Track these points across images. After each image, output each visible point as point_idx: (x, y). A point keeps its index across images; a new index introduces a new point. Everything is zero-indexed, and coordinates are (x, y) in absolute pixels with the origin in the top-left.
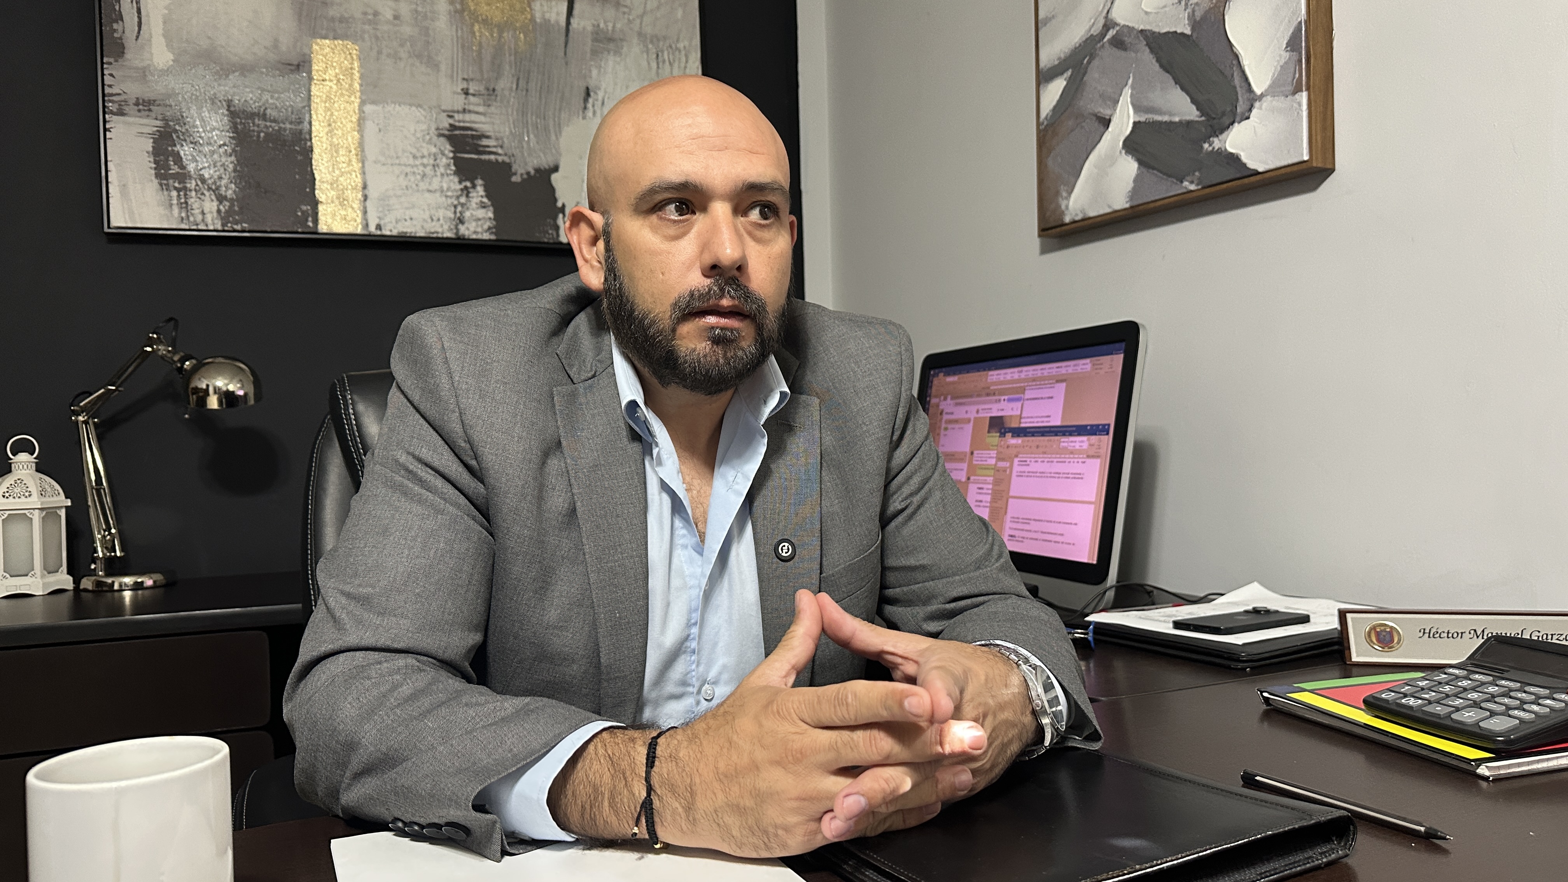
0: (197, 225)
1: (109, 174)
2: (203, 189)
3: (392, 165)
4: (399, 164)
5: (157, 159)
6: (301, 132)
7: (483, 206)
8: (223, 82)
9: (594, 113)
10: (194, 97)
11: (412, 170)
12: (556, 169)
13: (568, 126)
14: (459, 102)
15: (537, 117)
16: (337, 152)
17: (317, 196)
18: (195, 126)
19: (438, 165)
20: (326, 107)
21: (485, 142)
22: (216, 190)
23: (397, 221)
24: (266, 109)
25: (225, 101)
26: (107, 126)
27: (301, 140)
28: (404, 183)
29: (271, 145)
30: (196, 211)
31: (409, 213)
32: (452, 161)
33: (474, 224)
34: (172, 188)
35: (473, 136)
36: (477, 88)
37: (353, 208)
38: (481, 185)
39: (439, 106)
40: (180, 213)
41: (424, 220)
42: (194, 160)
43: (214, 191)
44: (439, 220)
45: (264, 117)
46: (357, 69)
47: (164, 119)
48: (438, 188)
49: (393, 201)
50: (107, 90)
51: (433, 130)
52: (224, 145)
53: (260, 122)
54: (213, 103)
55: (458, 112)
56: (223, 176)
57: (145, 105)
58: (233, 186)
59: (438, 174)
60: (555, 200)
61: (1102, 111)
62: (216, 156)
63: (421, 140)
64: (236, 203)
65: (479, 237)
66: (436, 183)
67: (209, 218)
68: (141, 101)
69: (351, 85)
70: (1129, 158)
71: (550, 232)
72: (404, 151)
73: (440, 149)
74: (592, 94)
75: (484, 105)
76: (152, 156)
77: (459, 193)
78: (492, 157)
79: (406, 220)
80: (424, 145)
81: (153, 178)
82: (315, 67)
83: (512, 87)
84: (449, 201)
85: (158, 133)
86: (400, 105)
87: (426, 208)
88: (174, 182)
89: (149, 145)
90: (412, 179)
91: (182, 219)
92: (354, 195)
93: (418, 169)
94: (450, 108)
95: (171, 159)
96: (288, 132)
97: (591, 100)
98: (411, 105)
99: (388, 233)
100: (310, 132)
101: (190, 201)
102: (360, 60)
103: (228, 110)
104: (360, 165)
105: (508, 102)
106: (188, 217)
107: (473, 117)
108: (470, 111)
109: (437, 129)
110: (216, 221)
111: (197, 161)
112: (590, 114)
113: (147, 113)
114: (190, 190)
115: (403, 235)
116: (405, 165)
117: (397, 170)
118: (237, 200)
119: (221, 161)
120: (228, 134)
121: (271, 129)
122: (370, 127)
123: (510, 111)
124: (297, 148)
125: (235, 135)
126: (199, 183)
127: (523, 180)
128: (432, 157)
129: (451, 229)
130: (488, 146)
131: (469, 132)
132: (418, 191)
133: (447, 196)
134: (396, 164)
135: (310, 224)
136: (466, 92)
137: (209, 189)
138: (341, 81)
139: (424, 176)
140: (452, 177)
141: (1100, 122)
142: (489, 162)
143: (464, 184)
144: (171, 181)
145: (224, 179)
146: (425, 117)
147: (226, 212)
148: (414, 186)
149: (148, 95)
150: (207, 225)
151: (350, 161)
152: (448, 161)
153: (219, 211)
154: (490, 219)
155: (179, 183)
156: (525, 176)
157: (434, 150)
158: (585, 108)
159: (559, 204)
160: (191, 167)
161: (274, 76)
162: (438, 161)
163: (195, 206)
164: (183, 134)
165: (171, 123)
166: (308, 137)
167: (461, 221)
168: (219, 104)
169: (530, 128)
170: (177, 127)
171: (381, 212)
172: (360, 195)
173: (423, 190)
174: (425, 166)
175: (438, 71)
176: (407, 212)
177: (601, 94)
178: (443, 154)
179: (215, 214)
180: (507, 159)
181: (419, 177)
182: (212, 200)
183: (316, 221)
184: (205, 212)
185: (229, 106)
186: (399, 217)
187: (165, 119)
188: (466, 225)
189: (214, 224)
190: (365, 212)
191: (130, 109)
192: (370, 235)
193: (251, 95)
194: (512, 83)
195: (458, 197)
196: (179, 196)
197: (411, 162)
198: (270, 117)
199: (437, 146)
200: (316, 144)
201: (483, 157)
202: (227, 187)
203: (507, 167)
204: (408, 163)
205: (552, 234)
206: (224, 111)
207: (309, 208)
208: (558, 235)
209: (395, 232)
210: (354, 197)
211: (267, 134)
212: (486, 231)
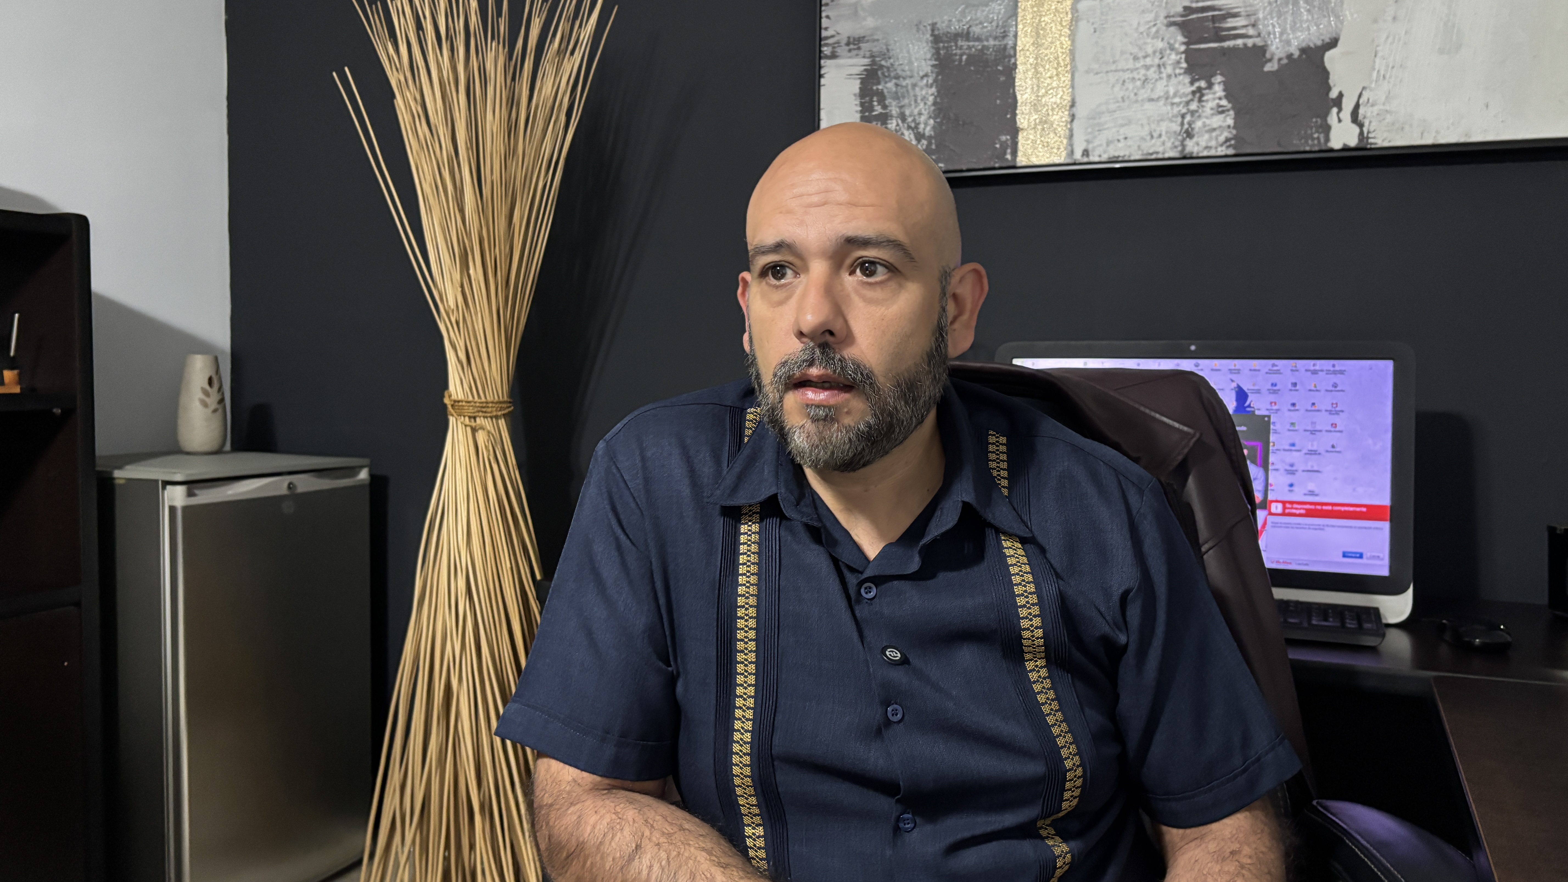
2: (902, 129)
3: (1107, 72)
4: (1116, 71)
5: (863, 101)
6: (1005, 48)
7: (1220, 111)
10: (901, 26)
11: (1131, 76)
12: (1333, 44)
16: (1042, 65)
17: (1018, 122)
18: (900, 59)
19: (1165, 65)
20: (1034, 12)
21: (1231, 23)
23: (1109, 143)
24: (970, 26)
25: (929, 25)
26: (822, 72)
27: (1005, 57)
28: (1122, 94)
29: (972, 68)
31: (1124, 131)
32: (1183, 56)
33: (1206, 136)
35: (1214, 18)
37: (1057, 133)
38: (1220, 83)
41: (1143, 139)
42: (896, 97)
43: (913, 129)
44: (1160, 136)
45: (967, 36)
47: (871, 56)
50: (824, 34)
51: (1162, 20)
52: (926, 75)
54: (918, 30)
56: (923, 111)
57: (855, 43)
58: (932, 121)
59: (1164, 75)
60: (1329, 89)
63: (1145, 34)
64: (933, 141)
65: (1212, 153)
66: (1160, 88)
68: (852, 40)
71: (1316, 135)
73: (1168, 43)
76: (858, 98)
77: (1190, 97)
78: (1240, 42)
79: (1119, 141)
80: (1149, 40)
84: (1176, 110)
85: (865, 73)
87: (1145, 122)
89: (855, 86)
90: (1131, 86)
92: (1062, 116)
93: (1138, 73)
95: (875, 99)
96: (991, 50)
99: (1096, 159)
100: (1015, 46)
103: (932, 36)
104: (1069, 77)
109: (1168, 16)
111: (899, 98)
113: (855, 52)
115: (1114, 160)
116: (1123, 71)
117: (1112, 78)
118: (936, 137)
119: (922, 94)
120: (930, 63)
121: (973, 50)
122: (1084, 28)
124: (1000, 68)
125: (937, 63)
126: (900, 122)
127: (1282, 68)
128: (1158, 54)
129: (1176, 147)
130: (1234, 28)
131: (1210, 14)
132: (1137, 101)
133: (1173, 104)
134: (1111, 71)
135: (1009, 157)
137: (909, 127)
139: (1146, 80)
140: (1181, 77)
142: (1235, 49)
143: (1197, 84)
145: (924, 114)
148: (1132, 95)
149: (859, 32)
151: (1058, 74)
152: (1178, 57)
154: (1229, 127)
156: (1285, 61)
159: (1334, 94)
160: (893, 106)
162: (1165, 59)
164: (888, 68)
165: (877, 59)
166: (1012, 52)
167: (1189, 134)
168: (923, 30)
170: (883, 63)
171: (1090, 133)
172: (1066, 116)
173: (1142, 100)
174: (1147, 68)
176: (1122, 131)
178: (1172, 48)
180: (1259, 42)
181: (1138, 83)
183: (1015, 153)
185: (933, 30)
186: (1110, 139)
188: (1195, 139)
190: (1071, 137)
192: (1074, 164)
193: (955, 14)
195: (1187, 103)
197: (1131, 65)
198: (974, 35)
199: (1166, 39)
200: (1020, 59)
201: (1227, 44)
202: (926, 124)
203: (1260, 52)
204: (1127, 67)
205: (1318, 138)
206: (928, 36)
207: (1008, 137)
208: (1327, 139)
209: (1105, 158)
210: (1060, 118)
211: (970, 56)
212: (1222, 145)
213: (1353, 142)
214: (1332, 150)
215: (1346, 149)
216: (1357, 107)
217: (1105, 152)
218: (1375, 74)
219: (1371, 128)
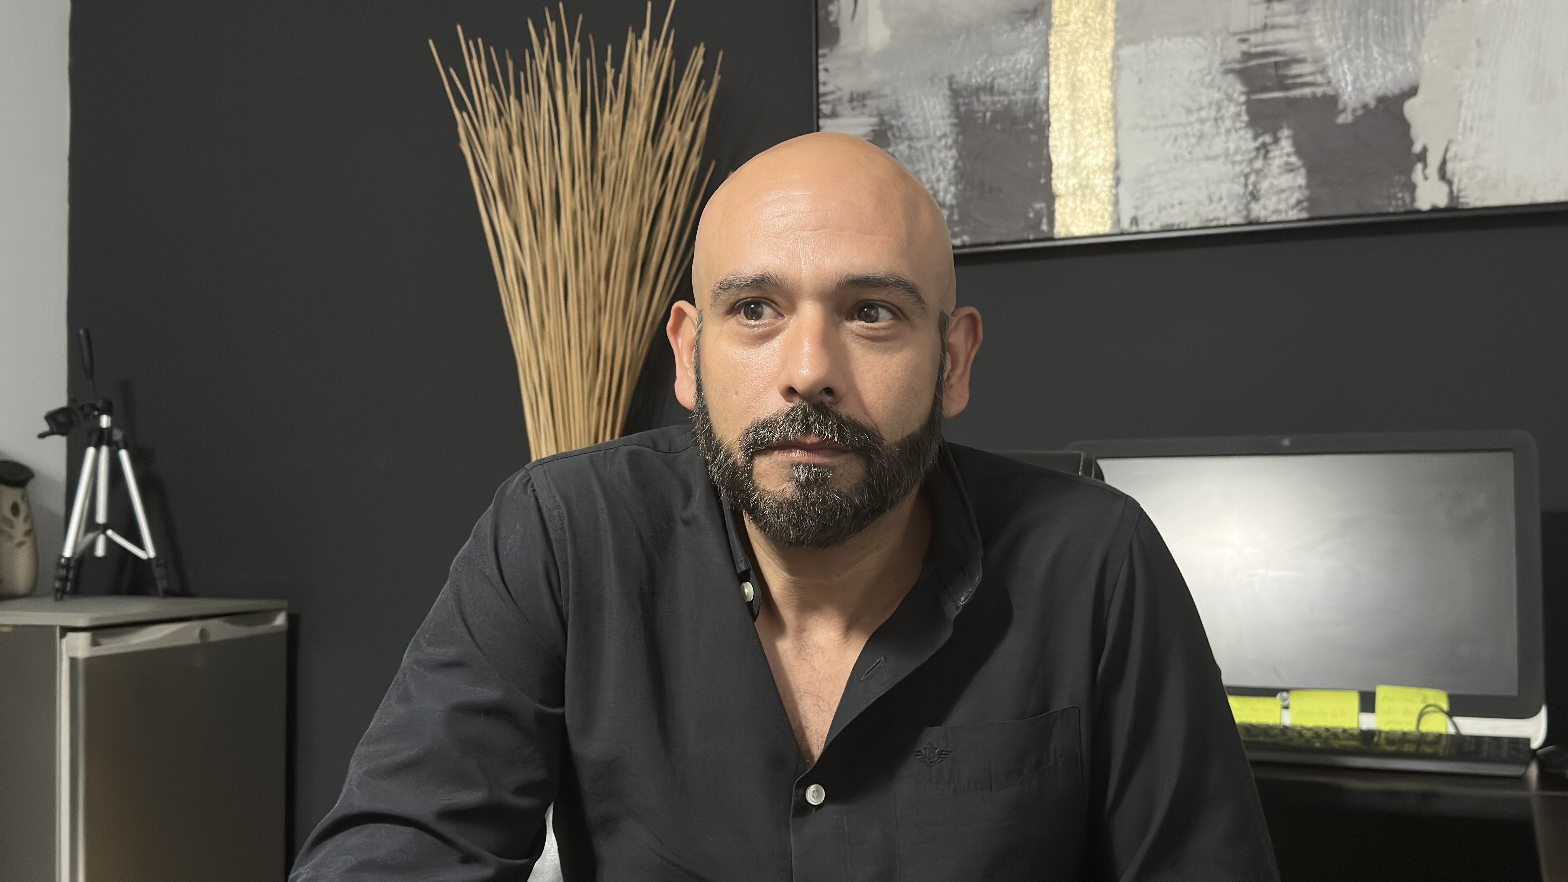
3: (1156, 128)
4: (1166, 126)
6: (1036, 103)
7: (1289, 169)
8: (945, 51)
11: (1184, 131)
12: (1413, 92)
13: (1436, 18)
14: (1257, 15)
15: (1382, 15)
16: (1080, 121)
17: (1056, 187)
18: (913, 117)
19: (1222, 118)
20: (1068, 61)
21: (1296, 70)
23: (1161, 209)
24: (994, 79)
25: (946, 78)
27: (1035, 113)
28: (1172, 153)
29: (998, 126)
31: (1178, 195)
32: (1244, 108)
33: (1275, 199)
35: (1276, 65)
37: (1100, 199)
38: (1287, 137)
39: (1226, 29)
41: (1200, 203)
44: (1220, 199)
45: (991, 90)
47: (878, 115)
48: (1221, 151)
49: (1155, 181)
50: (822, 90)
51: (1216, 68)
52: (945, 136)
53: (984, 98)
54: (933, 83)
55: (1256, 31)
56: (942, 177)
57: (859, 99)
58: (953, 188)
59: (1222, 130)
60: (1411, 142)
62: (935, 152)
63: (1198, 83)
65: (1282, 217)
66: (1218, 145)
69: (1102, 24)
71: (1400, 195)
72: (1173, 105)
73: (1226, 94)
75: (1297, 13)
77: (1253, 154)
78: (1307, 91)
79: (1172, 206)
80: (1203, 90)
82: (1056, 9)
84: (1238, 169)
85: (872, 133)
86: (1170, 39)
87: (1202, 184)
90: (1184, 144)
92: (1102, 180)
93: (1192, 128)
94: (1242, 28)
96: (1019, 105)
98: (1185, 35)
99: (1148, 228)
100: (1047, 100)
103: (949, 90)
104: (1112, 135)
107: (1280, 34)
109: (1223, 63)
113: (861, 110)
115: (1169, 228)
116: (1175, 125)
117: (1162, 134)
118: (959, 205)
119: (941, 157)
120: (949, 121)
121: (999, 105)
122: (1127, 78)
123: (1338, 12)
124: (1031, 126)
125: (956, 120)
127: (1357, 120)
128: (1214, 106)
129: (1239, 212)
130: (1300, 76)
131: (1272, 59)
132: (1192, 160)
133: (1234, 163)
134: (1161, 126)
135: (1044, 227)
138: (1089, 21)
139: (1201, 136)
140: (1242, 133)
142: (1302, 99)
143: (1261, 140)
145: (942, 181)
146: (1206, 48)
148: (1186, 153)
149: (862, 88)
151: (1099, 132)
152: (1238, 109)
154: (1300, 187)
156: (1360, 112)
157: (1217, 95)
159: (1417, 148)
161: (1005, 32)
162: (1223, 111)
164: (899, 128)
165: (886, 118)
166: (1044, 108)
167: (1254, 196)
168: (939, 83)
169: (1371, 35)
170: (893, 122)
171: (1139, 198)
172: (1110, 179)
173: (1199, 159)
174: (1202, 121)
176: (1176, 194)
178: (1230, 99)
180: (1330, 91)
181: (1193, 140)
183: (1051, 222)
185: (950, 84)
186: (1163, 203)
188: (1262, 202)
191: (844, 108)
192: (1122, 234)
193: (976, 64)
195: (1251, 161)
197: (1183, 119)
198: (998, 89)
199: (1222, 89)
200: (1054, 115)
201: (1293, 93)
202: (946, 191)
203: (1331, 102)
204: (1179, 122)
205: (1403, 199)
206: (945, 91)
207: (1043, 205)
208: (1413, 199)
209: (1157, 226)
210: (1103, 183)
211: (995, 113)
212: (1293, 208)
213: (1442, 202)
214: (1419, 212)
215: (1435, 210)
216: (1444, 163)
217: (1157, 220)
218: (1461, 125)
219: (1462, 186)
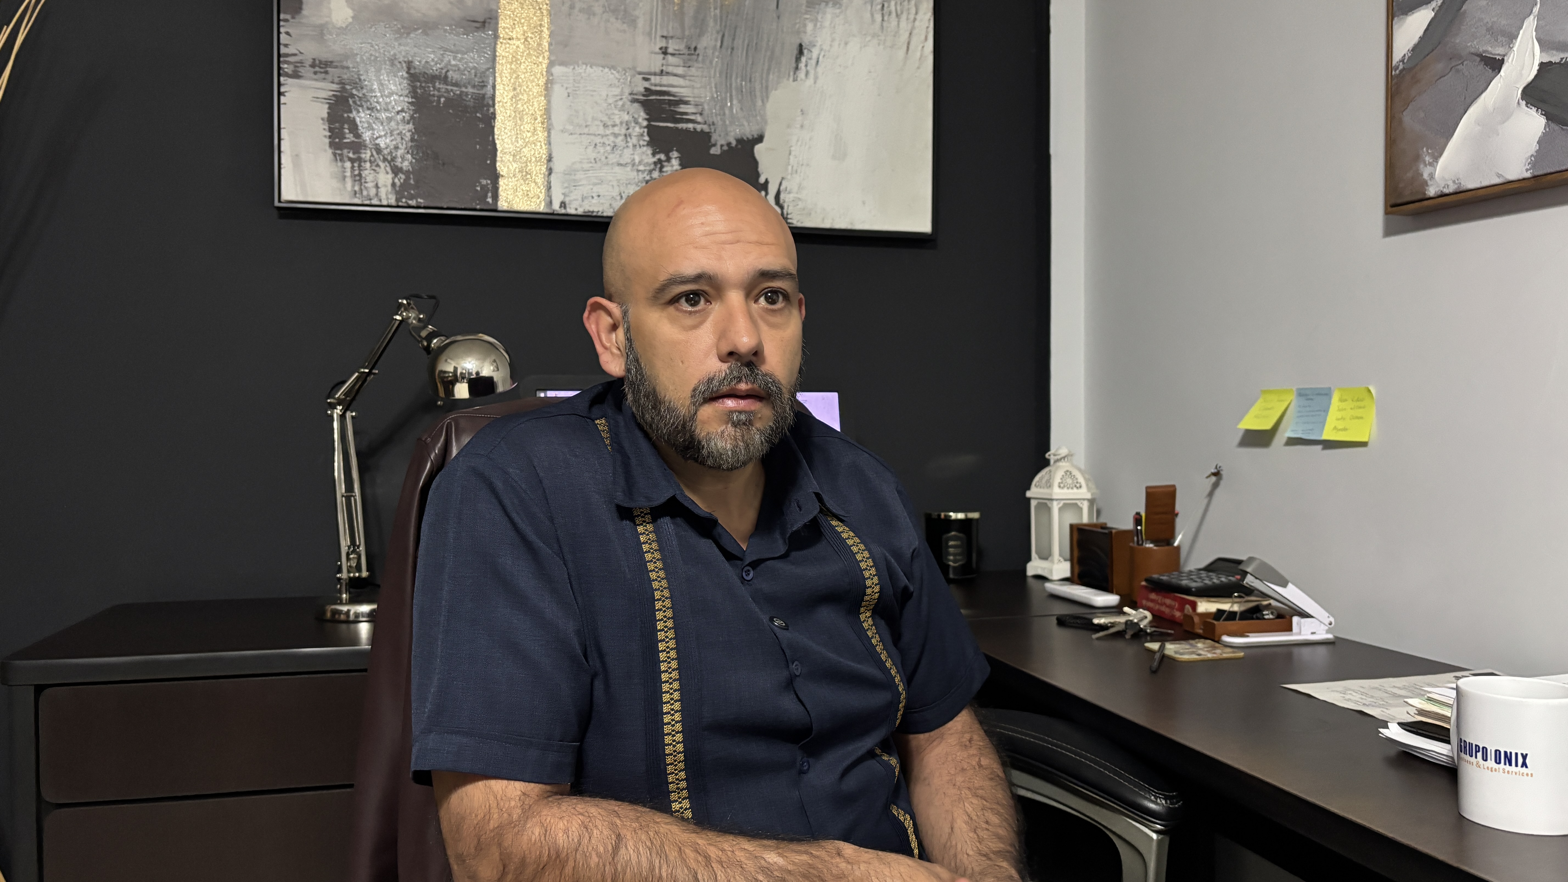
0: (370, 199)
1: (282, 142)
2: (378, 161)
3: (580, 134)
4: (588, 134)
5: (332, 126)
6: (483, 96)
8: (403, 41)
9: (807, 73)
10: (373, 58)
11: (602, 141)
12: (760, 139)
13: (776, 89)
14: (656, 63)
15: (742, 81)
16: (521, 119)
17: (498, 168)
18: (372, 91)
19: (630, 135)
20: (511, 69)
21: (683, 108)
22: (391, 161)
23: (583, 199)
24: (448, 71)
25: (405, 62)
26: (282, 89)
27: (484, 105)
28: (593, 156)
29: (451, 111)
30: (370, 185)
31: (597, 189)
32: (646, 130)
34: (346, 159)
35: (670, 102)
36: (677, 48)
37: (536, 183)
38: (676, 158)
39: (634, 68)
40: (353, 186)
41: (613, 198)
42: (370, 127)
43: (389, 162)
45: (445, 79)
46: (546, 26)
47: (340, 83)
48: (629, 161)
49: (580, 175)
50: (283, 50)
51: (626, 97)
52: (402, 111)
53: (441, 86)
54: (392, 65)
56: (400, 146)
57: (321, 67)
58: (409, 156)
59: (630, 144)
60: (758, 174)
61: (1490, 49)
62: (393, 124)
63: (613, 105)
64: (412, 176)
66: (627, 155)
67: (383, 192)
68: (317, 62)
69: (539, 45)
70: (1533, 111)
72: (594, 119)
73: (633, 117)
74: (805, 52)
75: (684, 66)
76: (327, 123)
77: (652, 167)
78: (690, 126)
79: (593, 197)
80: (616, 112)
81: (327, 147)
82: (502, 24)
83: (715, 46)
84: (641, 176)
85: (334, 98)
86: (591, 67)
87: (615, 183)
88: (349, 152)
89: (323, 110)
90: (602, 150)
91: (355, 193)
92: (538, 168)
93: (608, 139)
94: (645, 70)
95: (346, 126)
96: (470, 97)
97: (803, 59)
98: (603, 67)
99: (573, 212)
100: (493, 97)
101: (364, 173)
102: (550, 16)
103: (407, 73)
104: (546, 134)
105: (711, 62)
106: (361, 190)
107: (672, 80)
108: (668, 74)
109: (631, 94)
110: (390, 196)
111: (373, 129)
112: (801, 74)
113: (323, 75)
114: (365, 161)
115: (590, 214)
116: (595, 135)
117: (586, 140)
118: (413, 172)
119: (398, 129)
120: (406, 99)
121: (452, 94)
122: (558, 91)
123: (712, 72)
124: (478, 115)
125: (413, 100)
126: (375, 153)
127: (723, 152)
128: (624, 125)
130: (686, 114)
131: (666, 98)
132: (607, 164)
133: (638, 171)
134: (584, 134)
135: (490, 200)
136: (665, 52)
137: (385, 160)
138: (529, 39)
139: (615, 147)
140: (645, 148)
141: (1486, 64)
142: (687, 131)
143: (658, 156)
144: (345, 151)
145: (401, 149)
146: (619, 81)
147: (401, 185)
148: (603, 158)
149: (325, 56)
150: (380, 200)
151: (535, 130)
152: (642, 131)
153: (393, 185)
155: (354, 153)
156: (725, 148)
158: (797, 68)
159: (762, 180)
160: (367, 136)
161: (458, 35)
162: (630, 130)
163: (369, 179)
164: (360, 98)
165: (348, 87)
166: (491, 103)
168: (399, 65)
169: (734, 93)
170: (354, 92)
171: (566, 187)
172: (544, 169)
173: (612, 164)
174: (616, 135)
175: (635, 27)
176: (595, 189)
177: (815, 52)
178: (637, 123)
179: (390, 188)
180: (706, 128)
181: (608, 148)
182: (387, 173)
183: (496, 197)
184: (380, 185)
185: (409, 68)
186: (585, 195)
187: (342, 83)
189: (388, 199)
190: (549, 188)
191: (306, 71)
192: (553, 214)
193: (432, 56)
194: (716, 40)
195: (650, 172)
196: (353, 167)
197: (601, 130)
198: (451, 80)
199: (630, 113)
200: (500, 110)
201: (680, 126)
202: (403, 159)
203: (706, 137)
204: (597, 133)
206: (404, 73)
207: (489, 182)
209: (580, 211)
210: (538, 170)
211: (448, 99)
216: (780, 192)
217: (581, 206)
218: (790, 168)
219: (789, 212)
